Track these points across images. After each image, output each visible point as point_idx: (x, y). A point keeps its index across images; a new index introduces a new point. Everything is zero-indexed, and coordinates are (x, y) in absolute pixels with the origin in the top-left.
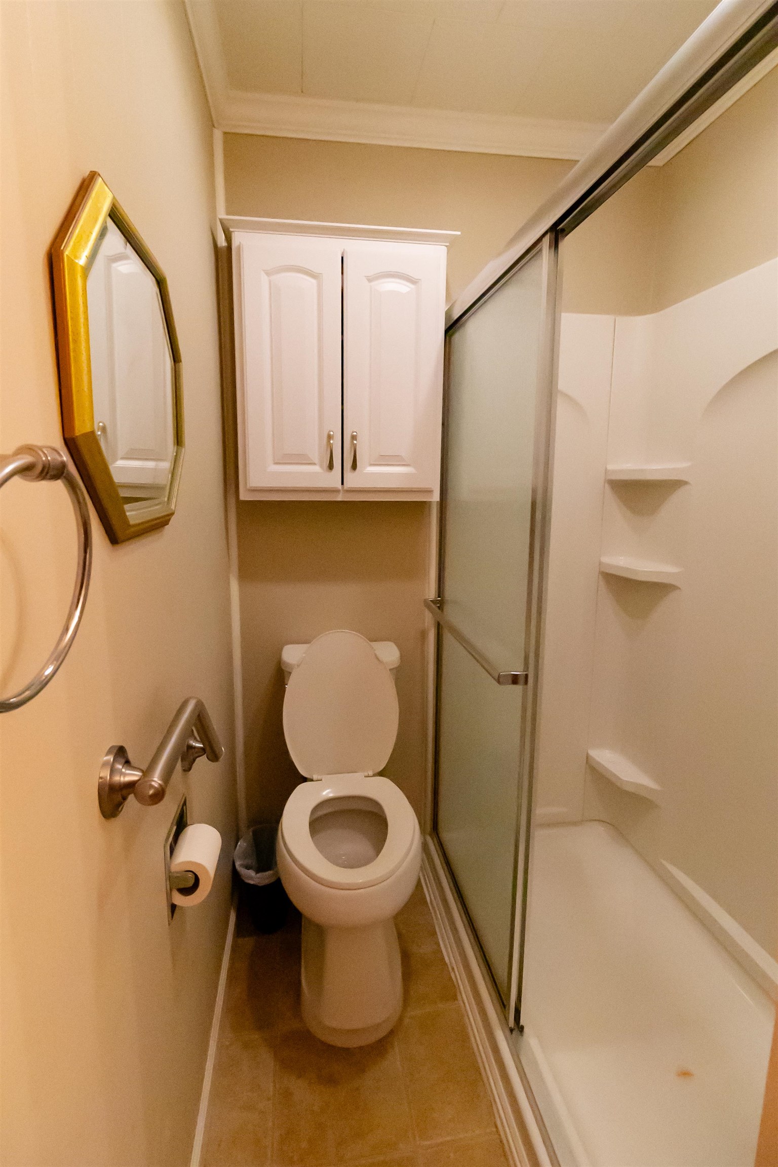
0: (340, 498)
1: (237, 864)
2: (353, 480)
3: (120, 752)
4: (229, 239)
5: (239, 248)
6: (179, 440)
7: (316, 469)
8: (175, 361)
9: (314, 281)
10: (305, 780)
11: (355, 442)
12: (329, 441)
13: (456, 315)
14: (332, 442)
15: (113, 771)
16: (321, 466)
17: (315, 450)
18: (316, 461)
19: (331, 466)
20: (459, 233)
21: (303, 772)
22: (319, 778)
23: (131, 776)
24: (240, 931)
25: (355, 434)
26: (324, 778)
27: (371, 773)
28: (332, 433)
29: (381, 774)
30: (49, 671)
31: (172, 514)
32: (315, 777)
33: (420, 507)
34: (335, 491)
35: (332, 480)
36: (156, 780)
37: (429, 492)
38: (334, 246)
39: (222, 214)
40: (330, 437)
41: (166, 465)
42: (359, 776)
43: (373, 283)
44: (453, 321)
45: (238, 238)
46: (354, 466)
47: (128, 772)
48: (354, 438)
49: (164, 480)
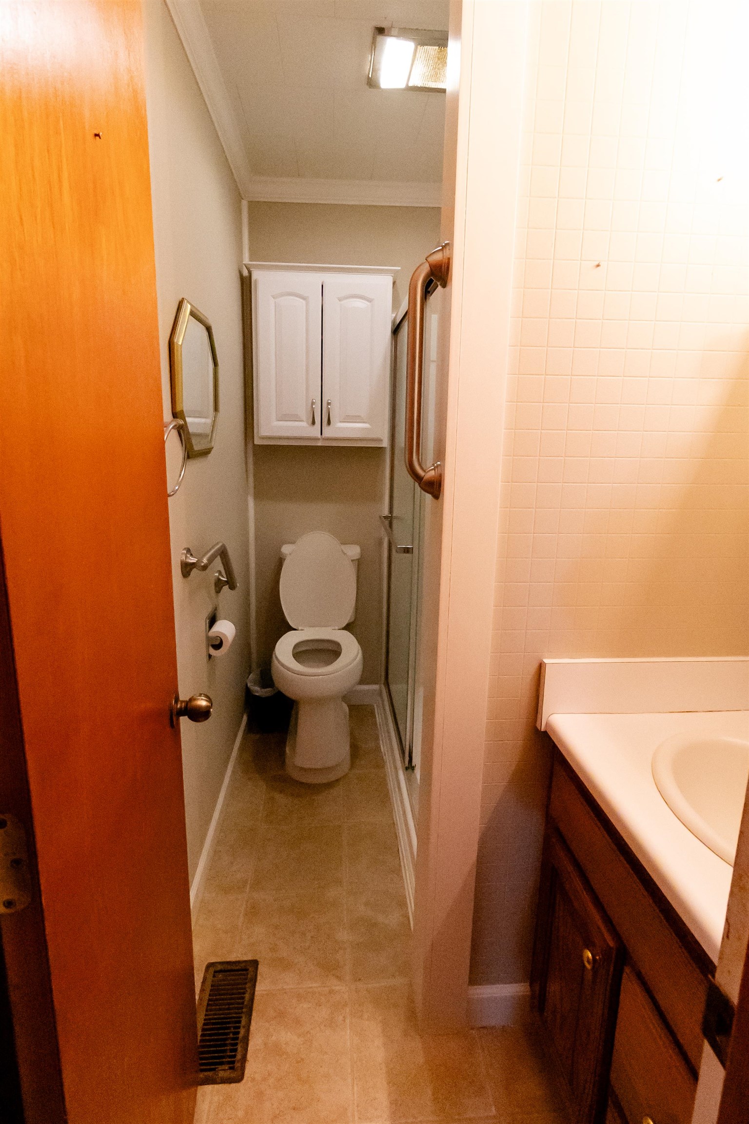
0: (320, 444)
1: (249, 685)
2: (328, 432)
3: (188, 550)
4: (250, 273)
5: (256, 280)
6: (216, 409)
7: (304, 424)
8: (215, 366)
9: (304, 302)
10: (291, 629)
11: (329, 407)
12: (312, 407)
13: (398, 321)
14: (314, 406)
15: (186, 557)
16: (308, 423)
17: (303, 412)
18: (304, 419)
19: (313, 423)
20: (400, 268)
21: (292, 624)
22: (303, 628)
23: (193, 560)
24: (250, 728)
25: (330, 401)
26: (305, 629)
27: (337, 628)
28: (314, 401)
29: (345, 628)
30: (177, 488)
31: (213, 448)
32: (300, 628)
33: (378, 451)
34: (317, 439)
35: (315, 432)
36: (205, 561)
37: (380, 440)
38: (316, 278)
39: (246, 260)
40: (313, 403)
41: (209, 421)
42: (329, 629)
43: (342, 302)
44: (396, 325)
45: (256, 275)
46: (329, 423)
47: (192, 558)
48: (329, 404)
49: (208, 431)
